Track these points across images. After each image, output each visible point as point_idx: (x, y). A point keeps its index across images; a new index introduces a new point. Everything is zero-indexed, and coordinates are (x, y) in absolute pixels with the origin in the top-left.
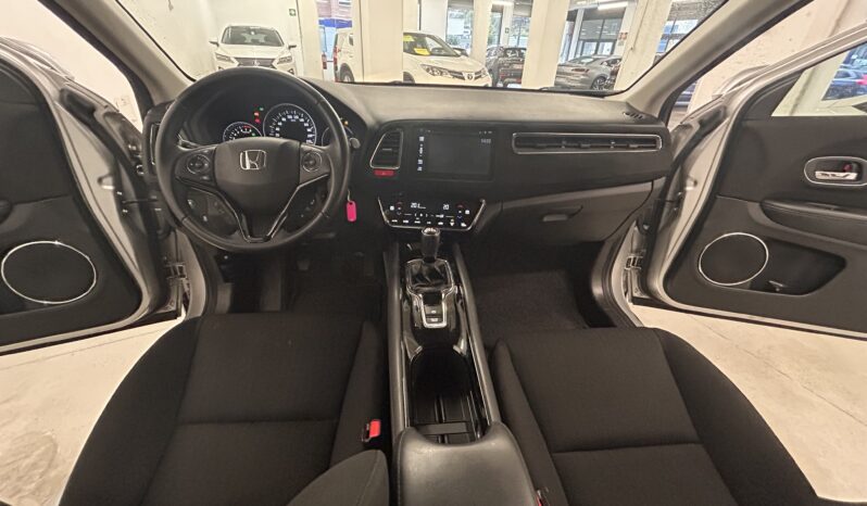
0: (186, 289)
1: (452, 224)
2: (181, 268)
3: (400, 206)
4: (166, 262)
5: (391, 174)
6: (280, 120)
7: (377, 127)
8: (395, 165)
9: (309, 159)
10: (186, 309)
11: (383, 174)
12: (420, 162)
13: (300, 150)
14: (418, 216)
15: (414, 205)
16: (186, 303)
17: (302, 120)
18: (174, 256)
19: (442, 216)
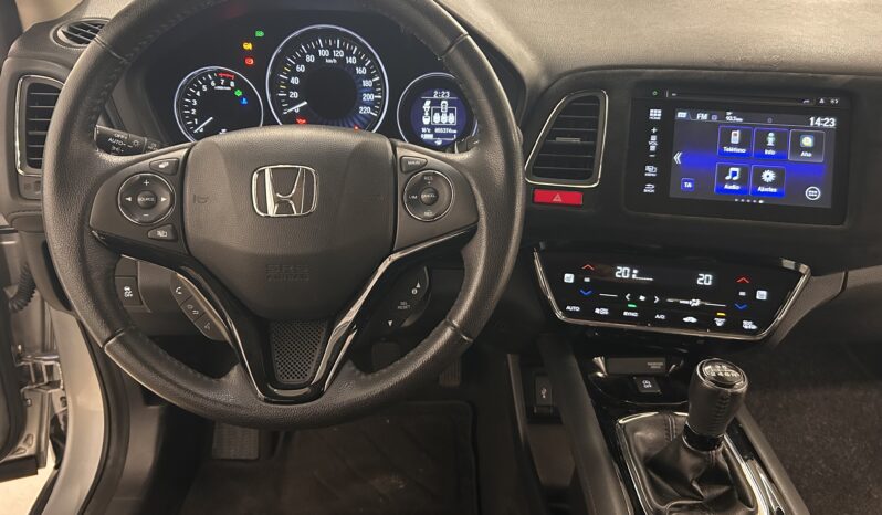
0: (59, 409)
1: (720, 323)
2: (50, 369)
3: (588, 273)
4: (20, 357)
5: (578, 200)
6: (302, 61)
7: (544, 82)
8: (587, 176)
9: (420, 187)
10: (59, 454)
11: (557, 199)
12: (651, 170)
13: (397, 164)
14: (634, 300)
15: (623, 272)
16: (58, 438)
17: (352, 60)
18: (38, 340)
19: (696, 303)
